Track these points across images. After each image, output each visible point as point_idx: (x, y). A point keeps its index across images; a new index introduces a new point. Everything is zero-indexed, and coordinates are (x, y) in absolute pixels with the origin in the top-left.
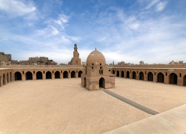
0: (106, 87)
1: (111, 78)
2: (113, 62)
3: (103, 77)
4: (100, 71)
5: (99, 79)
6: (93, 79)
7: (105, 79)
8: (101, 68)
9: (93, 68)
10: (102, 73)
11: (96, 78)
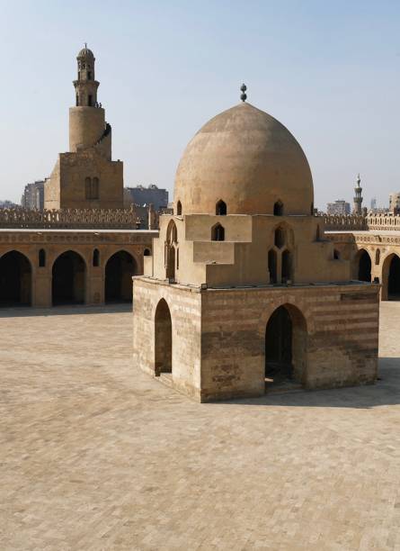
0: (311, 378)
1: (347, 307)
2: (359, 191)
3: (292, 300)
4: (272, 255)
5: (265, 317)
6: (227, 318)
7: (307, 315)
8: (279, 237)
9: (222, 238)
10: (287, 272)
11: (244, 311)
